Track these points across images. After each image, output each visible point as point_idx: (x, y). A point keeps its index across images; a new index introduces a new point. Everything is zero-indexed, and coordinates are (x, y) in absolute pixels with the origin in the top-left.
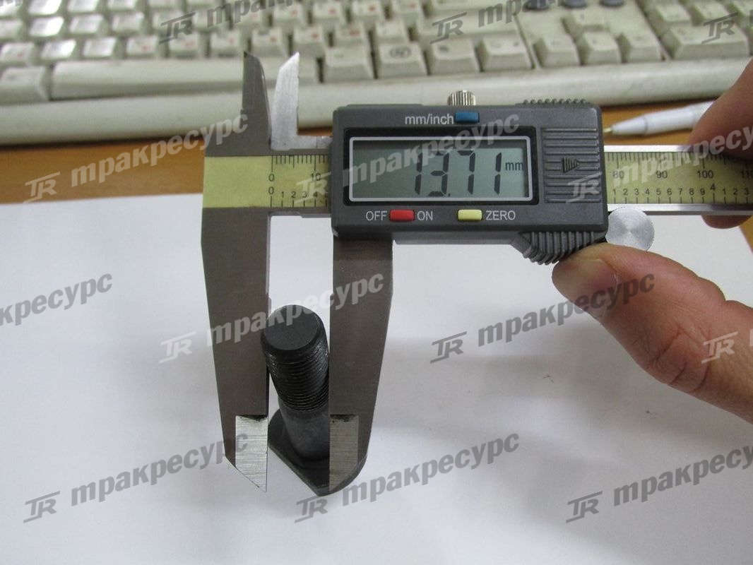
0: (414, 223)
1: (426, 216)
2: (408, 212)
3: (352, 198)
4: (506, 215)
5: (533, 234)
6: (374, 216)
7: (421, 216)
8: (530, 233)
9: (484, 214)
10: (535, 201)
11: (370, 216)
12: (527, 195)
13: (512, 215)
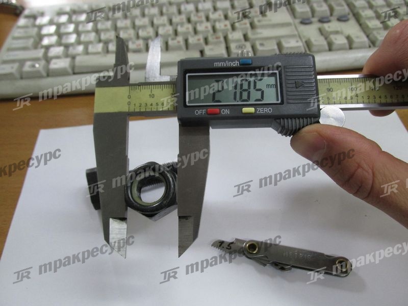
0: (219, 115)
1: (226, 112)
2: (217, 110)
3: (187, 104)
4: (267, 111)
5: (282, 119)
6: (199, 113)
7: (223, 112)
8: (280, 119)
9: (256, 110)
10: (282, 103)
11: (197, 112)
12: (278, 100)
13: (270, 110)
